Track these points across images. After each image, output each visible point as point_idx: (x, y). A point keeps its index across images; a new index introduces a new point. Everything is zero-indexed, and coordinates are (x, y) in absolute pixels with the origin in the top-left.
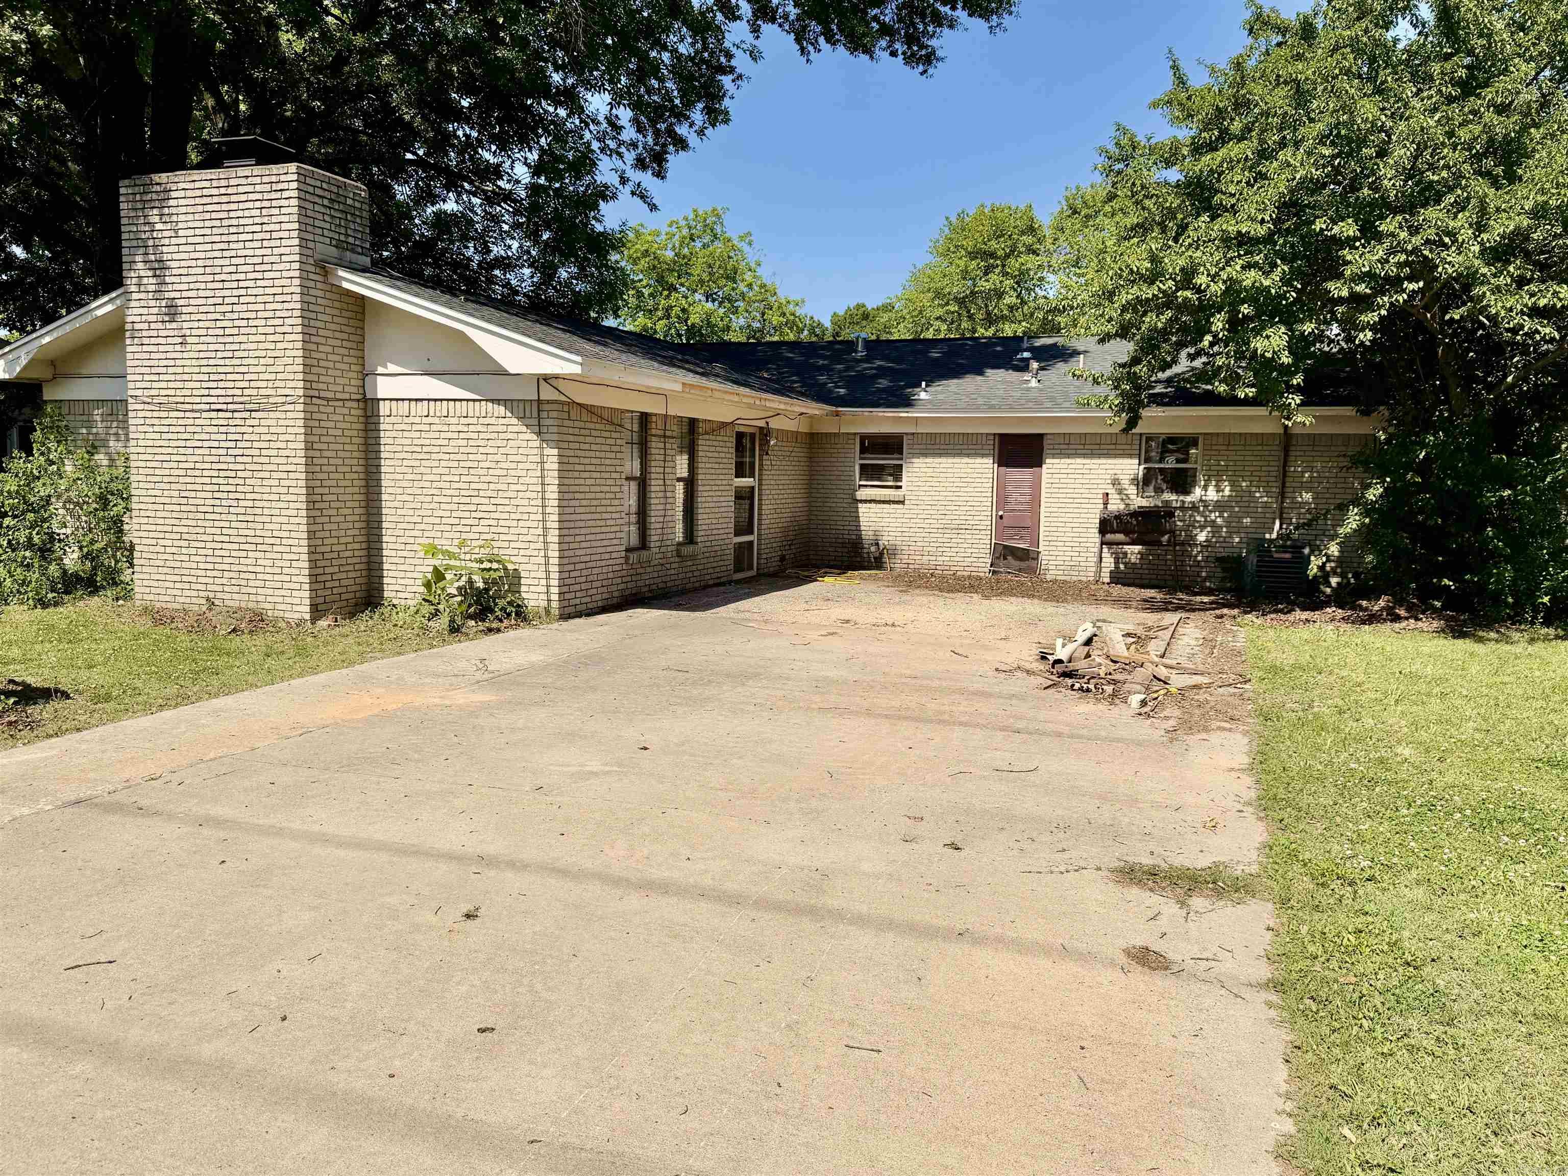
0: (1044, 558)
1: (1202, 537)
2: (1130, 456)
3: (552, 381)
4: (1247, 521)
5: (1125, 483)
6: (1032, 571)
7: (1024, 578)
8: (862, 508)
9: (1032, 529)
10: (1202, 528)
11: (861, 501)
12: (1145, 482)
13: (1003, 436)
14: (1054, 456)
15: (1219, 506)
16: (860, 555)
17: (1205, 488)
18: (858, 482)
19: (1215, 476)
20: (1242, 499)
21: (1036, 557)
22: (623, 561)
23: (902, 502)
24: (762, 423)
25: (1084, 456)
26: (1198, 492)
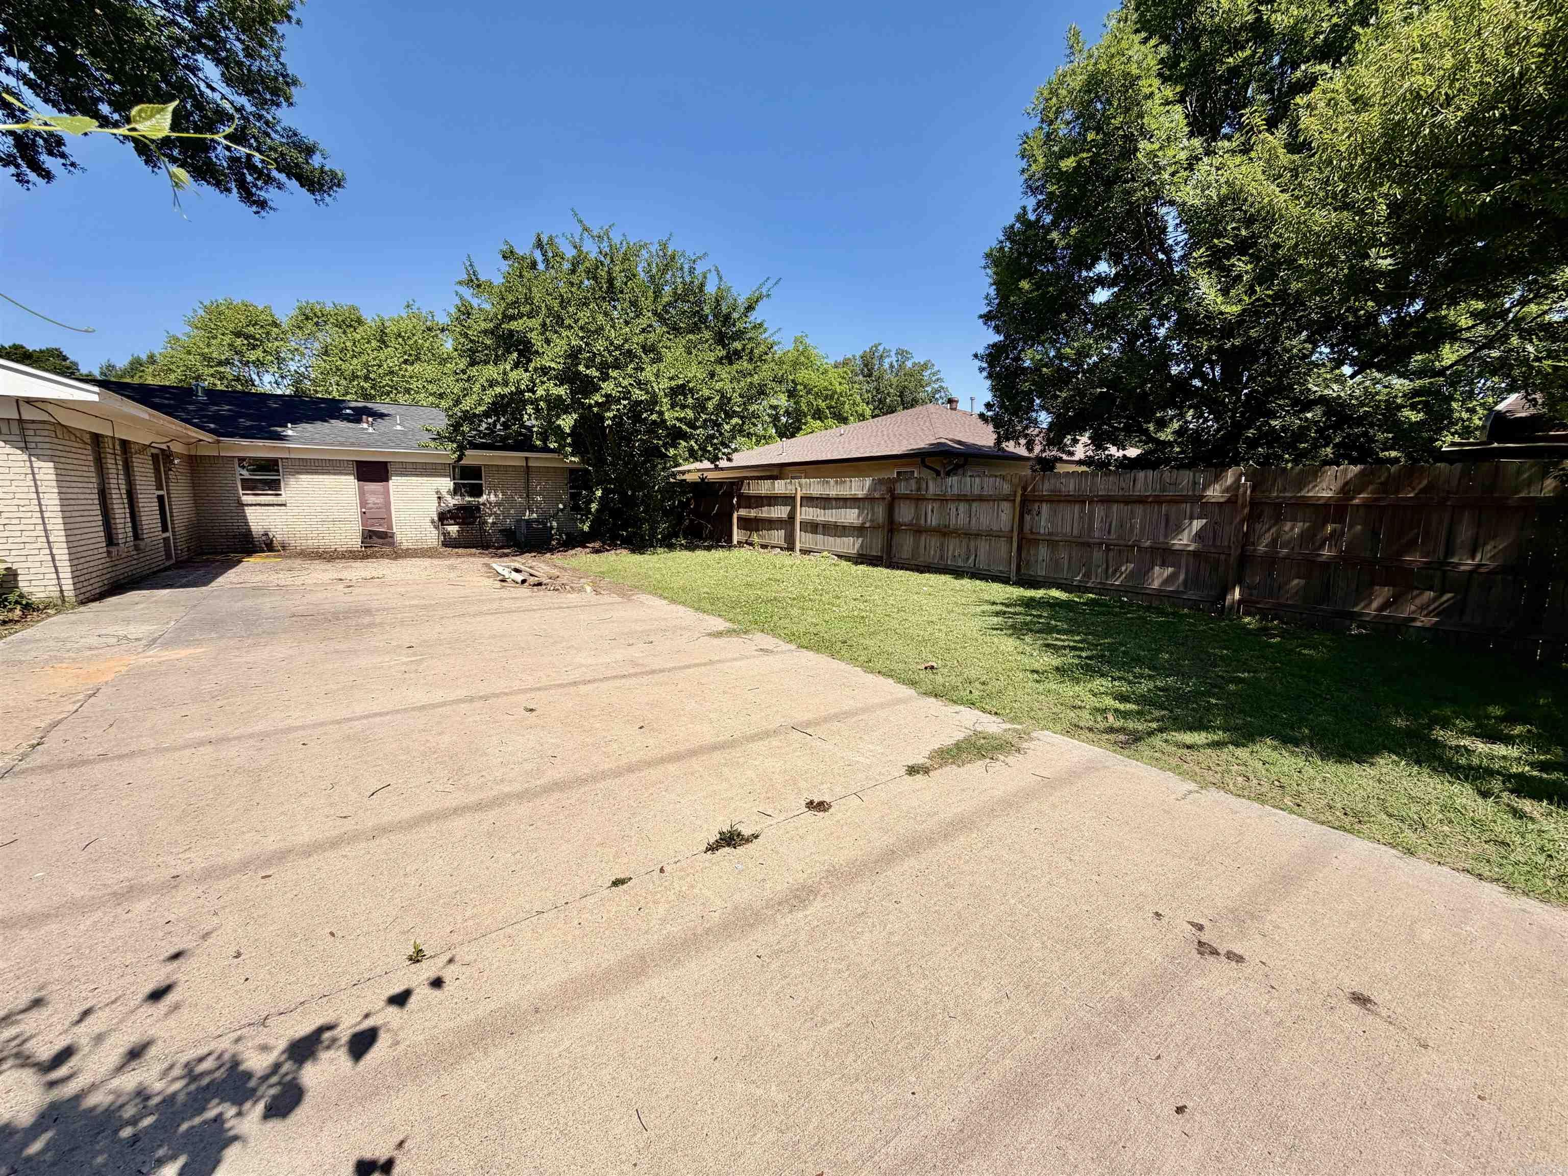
0: (398, 538)
1: (490, 521)
2: (445, 476)
3: (37, 404)
4: (512, 511)
5: (444, 494)
6: (392, 544)
7: (387, 549)
8: (249, 511)
9: (388, 519)
10: (490, 515)
11: (248, 505)
12: (456, 491)
13: (359, 463)
14: (397, 475)
15: (498, 504)
16: (252, 542)
17: (489, 494)
18: (241, 492)
19: (494, 489)
20: (509, 500)
21: (392, 536)
22: (105, 555)
23: (285, 505)
24: (164, 447)
25: (417, 475)
26: (485, 497)
